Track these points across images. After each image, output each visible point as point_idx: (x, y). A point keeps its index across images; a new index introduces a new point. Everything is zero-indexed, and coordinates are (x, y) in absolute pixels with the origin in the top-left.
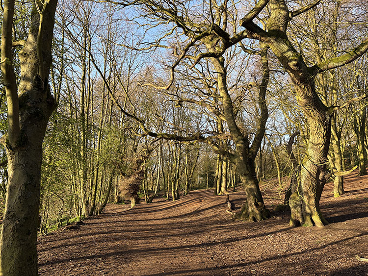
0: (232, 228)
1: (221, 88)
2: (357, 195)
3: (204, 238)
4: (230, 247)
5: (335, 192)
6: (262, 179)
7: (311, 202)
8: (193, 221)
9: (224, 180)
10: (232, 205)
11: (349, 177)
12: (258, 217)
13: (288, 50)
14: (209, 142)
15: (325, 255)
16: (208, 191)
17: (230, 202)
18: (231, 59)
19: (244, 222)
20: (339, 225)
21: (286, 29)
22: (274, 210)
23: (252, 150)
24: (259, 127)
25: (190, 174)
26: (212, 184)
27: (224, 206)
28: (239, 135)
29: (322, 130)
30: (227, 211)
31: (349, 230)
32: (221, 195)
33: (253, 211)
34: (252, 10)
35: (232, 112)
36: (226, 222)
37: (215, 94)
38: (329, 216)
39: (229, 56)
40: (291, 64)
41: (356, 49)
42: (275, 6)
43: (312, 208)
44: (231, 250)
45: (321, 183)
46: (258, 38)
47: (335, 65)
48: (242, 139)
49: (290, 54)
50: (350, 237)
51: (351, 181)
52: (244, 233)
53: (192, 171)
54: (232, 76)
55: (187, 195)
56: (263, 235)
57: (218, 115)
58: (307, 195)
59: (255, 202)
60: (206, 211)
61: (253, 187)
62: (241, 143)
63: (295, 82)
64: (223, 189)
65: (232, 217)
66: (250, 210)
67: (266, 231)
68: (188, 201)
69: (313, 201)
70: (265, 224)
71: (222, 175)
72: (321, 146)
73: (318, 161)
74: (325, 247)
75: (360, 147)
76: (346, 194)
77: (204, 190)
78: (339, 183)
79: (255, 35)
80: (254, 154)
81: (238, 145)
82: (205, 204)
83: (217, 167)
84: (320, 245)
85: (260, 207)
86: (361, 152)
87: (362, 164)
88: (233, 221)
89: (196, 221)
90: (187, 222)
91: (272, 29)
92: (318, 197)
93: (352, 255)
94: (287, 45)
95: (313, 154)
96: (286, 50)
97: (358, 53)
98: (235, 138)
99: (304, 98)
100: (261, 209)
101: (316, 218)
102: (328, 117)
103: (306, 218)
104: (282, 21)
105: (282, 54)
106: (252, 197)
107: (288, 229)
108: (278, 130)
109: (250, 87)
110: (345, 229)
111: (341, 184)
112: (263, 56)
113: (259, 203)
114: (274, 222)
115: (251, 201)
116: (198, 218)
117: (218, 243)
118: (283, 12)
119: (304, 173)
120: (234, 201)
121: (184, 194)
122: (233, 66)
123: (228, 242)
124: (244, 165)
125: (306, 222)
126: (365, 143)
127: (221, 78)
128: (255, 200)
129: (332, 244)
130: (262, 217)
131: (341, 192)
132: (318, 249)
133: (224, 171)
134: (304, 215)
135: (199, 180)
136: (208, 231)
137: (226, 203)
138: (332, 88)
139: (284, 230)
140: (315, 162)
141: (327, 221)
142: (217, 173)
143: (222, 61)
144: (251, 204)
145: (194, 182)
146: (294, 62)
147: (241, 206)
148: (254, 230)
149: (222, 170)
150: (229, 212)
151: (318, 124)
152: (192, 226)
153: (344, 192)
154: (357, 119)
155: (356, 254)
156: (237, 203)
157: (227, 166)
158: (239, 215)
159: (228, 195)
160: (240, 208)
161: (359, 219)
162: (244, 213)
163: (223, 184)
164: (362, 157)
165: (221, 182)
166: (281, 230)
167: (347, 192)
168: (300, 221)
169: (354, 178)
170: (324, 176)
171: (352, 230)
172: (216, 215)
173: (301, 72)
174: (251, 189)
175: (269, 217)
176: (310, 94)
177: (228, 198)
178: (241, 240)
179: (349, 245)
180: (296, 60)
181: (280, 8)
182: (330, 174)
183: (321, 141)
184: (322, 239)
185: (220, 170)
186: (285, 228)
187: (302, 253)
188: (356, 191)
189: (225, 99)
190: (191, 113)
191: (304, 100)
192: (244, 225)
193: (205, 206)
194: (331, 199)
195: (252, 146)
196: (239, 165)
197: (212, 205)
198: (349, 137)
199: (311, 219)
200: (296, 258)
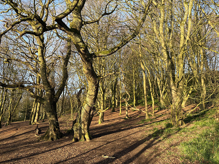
0: (36, 146)
1: (40, 56)
2: (109, 122)
3: (14, 155)
4: (32, 159)
5: (99, 121)
6: (62, 114)
7: (85, 127)
8: (9, 144)
9: (37, 114)
10: (39, 131)
11: (107, 113)
12: (55, 138)
13: (80, 42)
14: (27, 90)
15: (88, 157)
16: (26, 122)
17: (39, 129)
18: (50, 39)
19: (45, 141)
20: (97, 139)
21: (80, 30)
22: (66, 133)
23: (56, 96)
24: (62, 83)
25: (13, 111)
26: (28, 118)
27: (33, 132)
28: (48, 87)
29: (94, 88)
30: (35, 135)
31: (102, 141)
32: (34, 125)
33: (52, 134)
34: (62, 14)
35: (45, 72)
36: (33, 142)
37: (36, 59)
38: (94, 135)
39: (49, 37)
40: (82, 50)
41: (112, 49)
42: (75, 16)
43: (85, 130)
44: (32, 161)
45: (91, 116)
46: (64, 30)
47: (103, 55)
48: (50, 89)
49: (81, 44)
50: (102, 145)
51: (107, 115)
52: (44, 149)
53: (15, 108)
54: (50, 50)
55: (8, 126)
56: (55, 149)
57: (36, 72)
58: (84, 123)
59: (54, 128)
60: (20, 136)
61: (54, 119)
62: (49, 92)
63: (83, 60)
64: (35, 121)
65: (38, 139)
66: (50, 134)
67: (58, 146)
68: (7, 130)
69: (86, 127)
70: (58, 142)
71: (36, 111)
72: (93, 96)
73: (91, 105)
74: (88, 152)
75: (113, 98)
76: (104, 122)
77: (22, 121)
78: (102, 116)
79: (63, 28)
80: (57, 99)
81: (47, 93)
82: (20, 131)
83: (33, 107)
84: (86, 151)
85: (57, 131)
86: (113, 100)
87: (113, 106)
88: (38, 141)
89: (11, 143)
90: (3, 145)
91: (73, 27)
92: (89, 124)
93: (101, 155)
94: (80, 39)
95: (89, 100)
96: (79, 41)
97: (113, 51)
98: (46, 88)
99: (87, 70)
100: (57, 133)
101: (87, 136)
102: (98, 81)
103: (81, 136)
104: (79, 25)
105: (77, 43)
106: (53, 125)
107: (71, 144)
108: (75, 85)
109: (59, 58)
110: (100, 141)
111: (103, 117)
112: (68, 42)
113: (56, 129)
114: (64, 140)
115: (52, 128)
116: (13, 141)
117: (23, 158)
118: (80, 20)
119: (83, 111)
120: (41, 128)
121: (6, 124)
122: (51, 44)
123: (31, 156)
124: (50, 106)
125: (81, 139)
126: (115, 96)
127: (41, 49)
128: (54, 127)
129: (93, 150)
130: (57, 138)
131: (102, 121)
132: (84, 154)
133: (38, 109)
134: (81, 135)
135: (19, 115)
136: (18, 150)
137: (36, 130)
138: (103, 67)
139: (69, 144)
140: (89, 105)
141: (92, 137)
142: (33, 110)
143: (42, 39)
144: (51, 130)
145: (16, 116)
146: (83, 49)
147: (45, 131)
148: (50, 146)
149: (36, 108)
150: (37, 136)
151: (92, 85)
152: (6, 148)
153: (103, 121)
154: (113, 84)
155: (103, 154)
156: (43, 130)
157: (40, 106)
158: (43, 137)
159: (38, 125)
160: (44, 132)
161: (108, 135)
162: (46, 136)
163: (36, 117)
164: (114, 103)
165: (35, 116)
166: (67, 145)
167: (105, 121)
168: (79, 138)
169: (109, 114)
170: (93, 112)
171: (103, 141)
172: (26, 139)
173: (86, 55)
174: (52, 121)
175: (61, 137)
176: (90, 68)
177: (37, 127)
178: (40, 153)
179: (100, 150)
180: (84, 48)
181: (78, 17)
182: (96, 112)
183: (93, 93)
184: (88, 148)
185: (35, 108)
186: (69, 143)
187: (76, 157)
188: (109, 120)
189: (41, 63)
190: (19, 69)
191: (87, 71)
192: (45, 143)
193: (19, 133)
194: (97, 125)
195: (56, 94)
196: (46, 105)
197: (25, 132)
198: (109, 92)
199: (84, 137)
200: (72, 160)
